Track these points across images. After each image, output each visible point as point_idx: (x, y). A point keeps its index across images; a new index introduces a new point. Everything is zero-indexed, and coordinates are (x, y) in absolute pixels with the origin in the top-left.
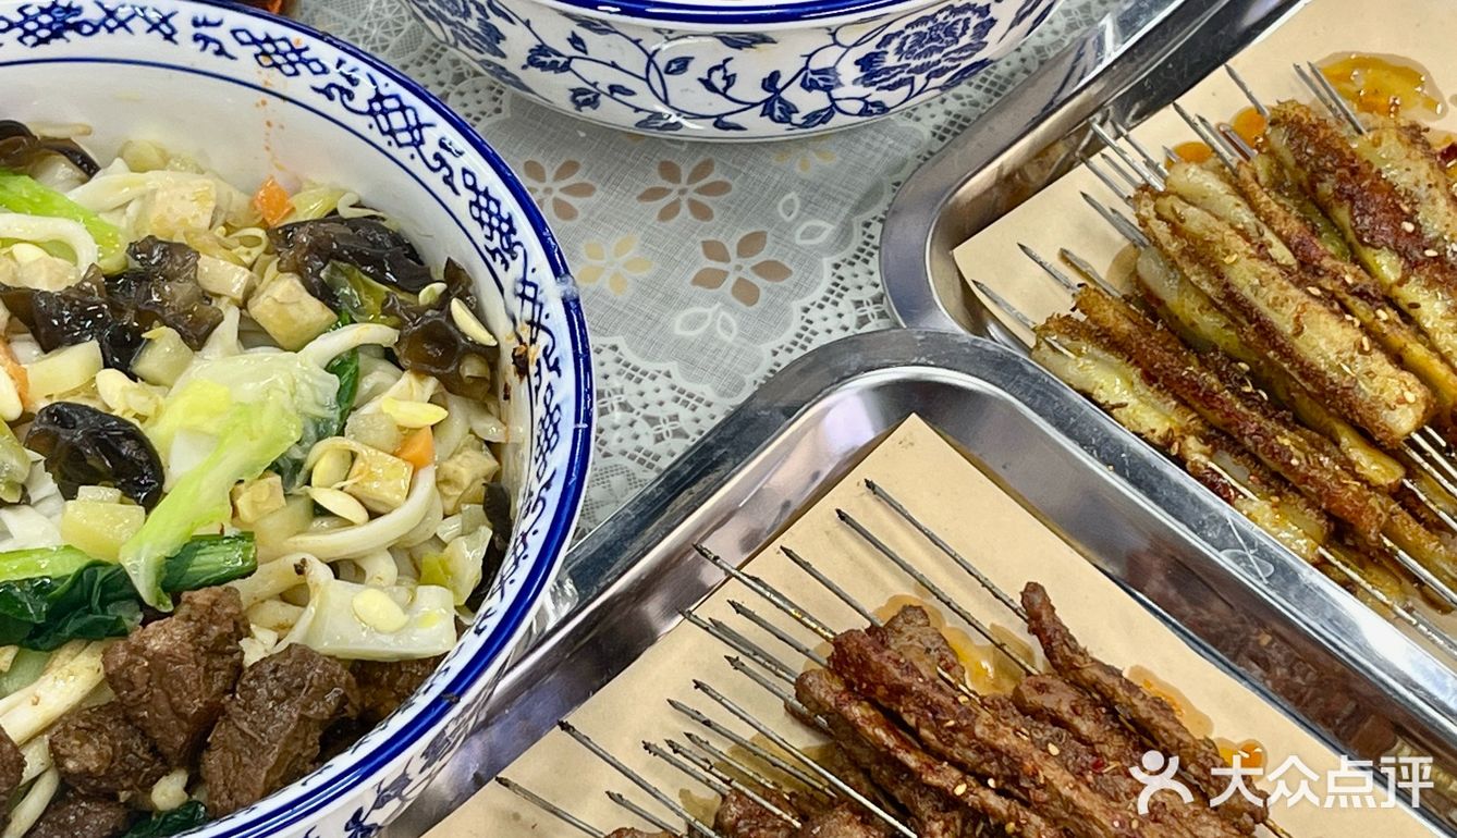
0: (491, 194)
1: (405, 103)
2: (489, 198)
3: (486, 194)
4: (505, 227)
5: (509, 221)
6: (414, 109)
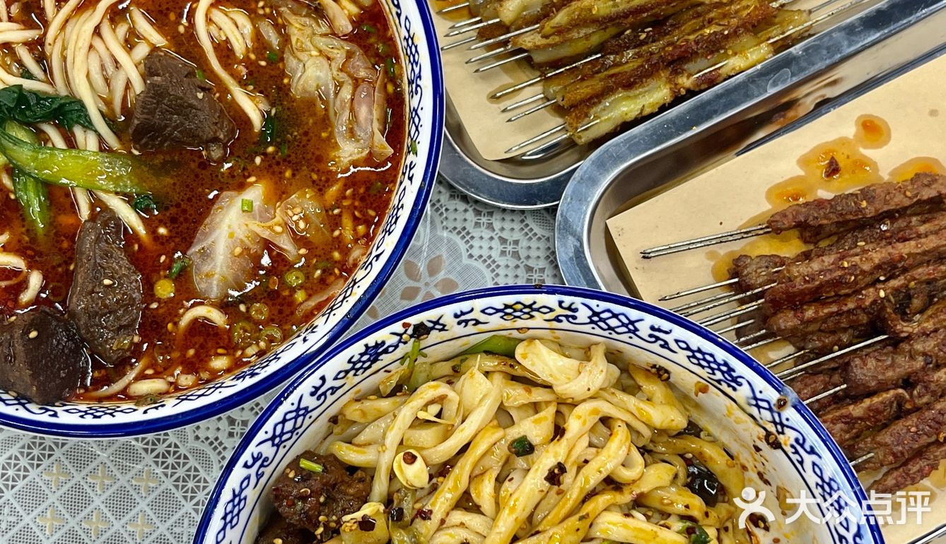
0: (704, 350)
1: (616, 312)
2: (703, 354)
3: (699, 351)
4: (724, 369)
5: (726, 364)
6: (623, 314)
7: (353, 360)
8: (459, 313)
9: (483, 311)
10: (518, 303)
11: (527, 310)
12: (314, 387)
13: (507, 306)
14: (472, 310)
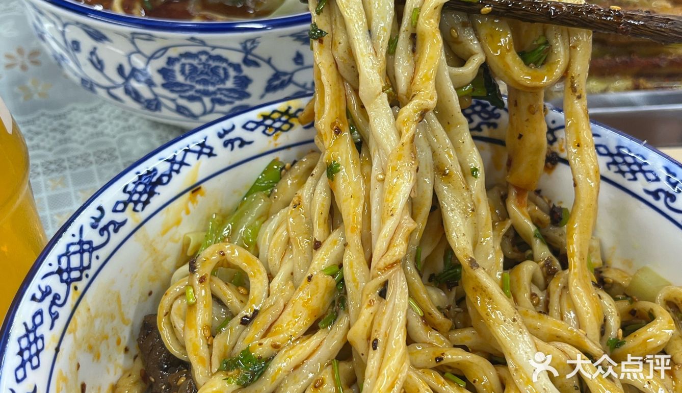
7: (129, 189)
8: (222, 132)
9: (244, 127)
10: (274, 112)
11: (284, 118)
12: (93, 218)
13: (266, 117)
14: (233, 127)
